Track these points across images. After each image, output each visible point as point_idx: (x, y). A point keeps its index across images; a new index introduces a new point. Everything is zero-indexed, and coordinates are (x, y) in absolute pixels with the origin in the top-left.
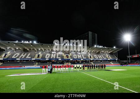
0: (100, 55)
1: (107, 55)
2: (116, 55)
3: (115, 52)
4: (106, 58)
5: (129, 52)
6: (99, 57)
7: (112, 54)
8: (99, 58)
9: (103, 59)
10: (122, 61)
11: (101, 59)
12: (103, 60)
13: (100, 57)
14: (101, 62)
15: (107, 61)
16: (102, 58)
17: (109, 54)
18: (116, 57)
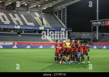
0: (16, 15)
1: (37, 16)
2: (64, 18)
3: (59, 8)
4: (32, 24)
5: (98, 11)
6: (14, 20)
7: (52, 14)
8: (12, 23)
9: (25, 24)
10: (77, 34)
11: (19, 27)
12: (25, 28)
13: (16, 19)
14: (19, 33)
15: (35, 31)
16: (21, 23)
17: (44, 11)
18: (63, 21)
